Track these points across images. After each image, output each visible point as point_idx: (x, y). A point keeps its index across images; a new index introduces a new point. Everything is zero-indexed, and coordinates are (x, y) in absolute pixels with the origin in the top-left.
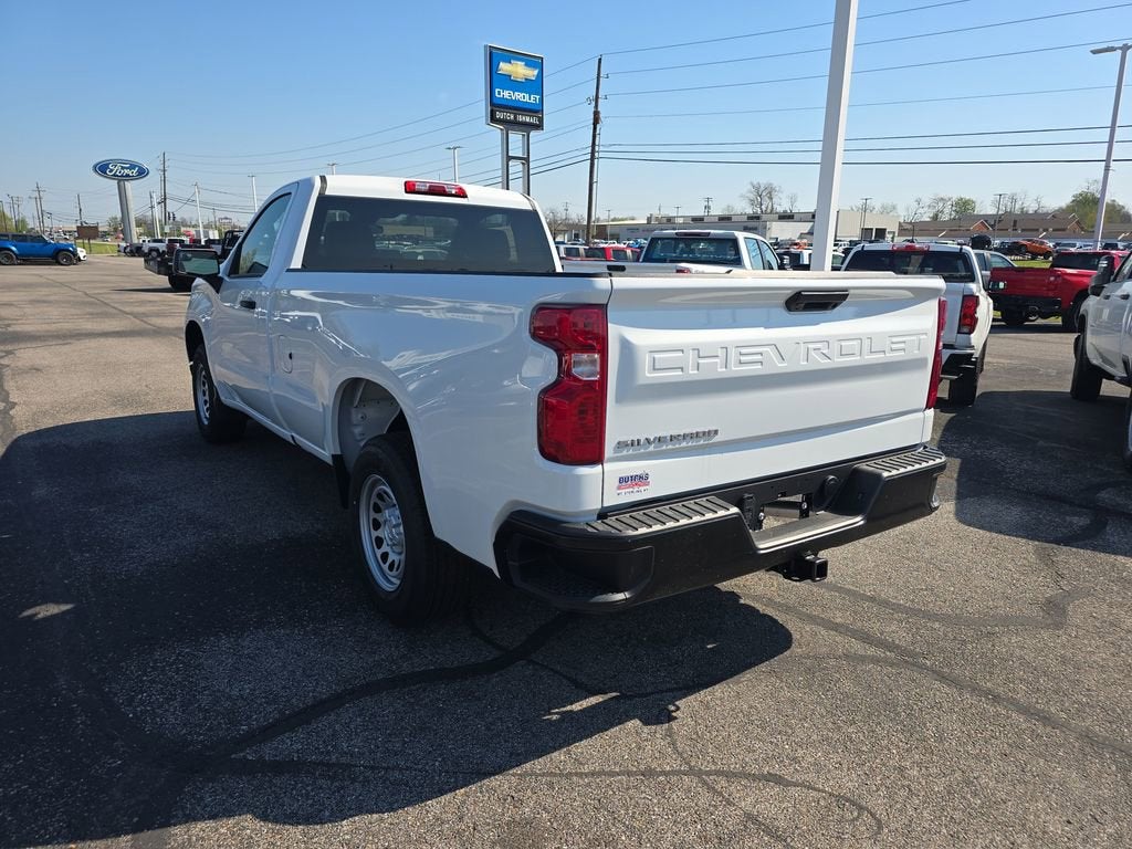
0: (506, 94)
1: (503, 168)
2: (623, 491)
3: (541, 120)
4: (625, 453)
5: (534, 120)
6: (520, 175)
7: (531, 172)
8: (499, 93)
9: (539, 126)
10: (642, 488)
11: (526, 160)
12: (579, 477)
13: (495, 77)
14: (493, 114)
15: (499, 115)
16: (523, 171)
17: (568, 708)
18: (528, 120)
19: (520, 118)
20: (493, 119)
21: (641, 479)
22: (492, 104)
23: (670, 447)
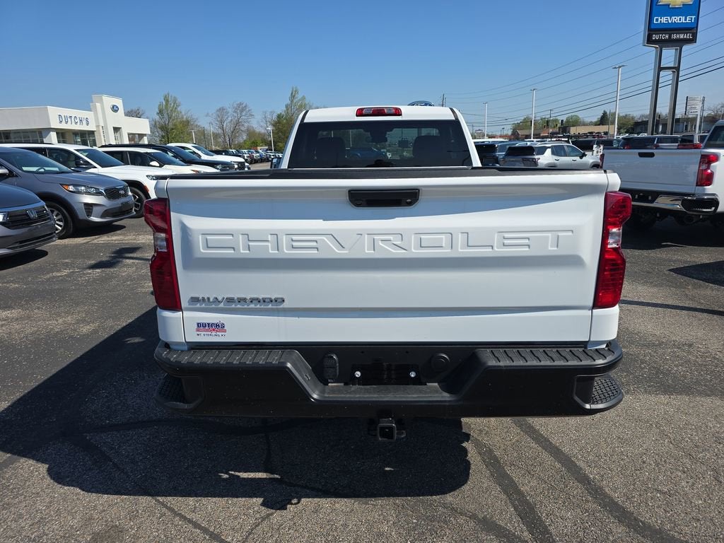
0: (664, 20)
1: (654, 80)
2: (203, 333)
3: (695, 35)
4: (198, 305)
5: (689, 36)
6: (670, 82)
7: (680, 79)
8: (657, 20)
9: (693, 40)
10: (220, 334)
11: (676, 69)
12: (164, 318)
13: (654, 7)
14: (649, 37)
15: (655, 37)
16: (673, 79)
17: (237, 474)
18: (682, 36)
19: (674, 36)
20: (650, 41)
21: (219, 327)
22: (650, 30)
23: (239, 306)
